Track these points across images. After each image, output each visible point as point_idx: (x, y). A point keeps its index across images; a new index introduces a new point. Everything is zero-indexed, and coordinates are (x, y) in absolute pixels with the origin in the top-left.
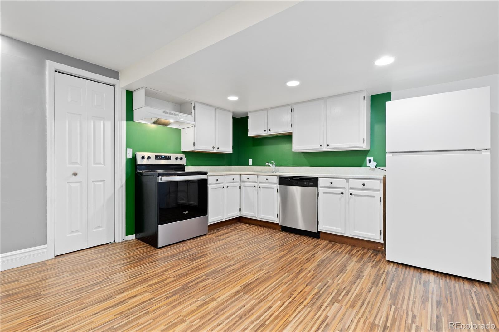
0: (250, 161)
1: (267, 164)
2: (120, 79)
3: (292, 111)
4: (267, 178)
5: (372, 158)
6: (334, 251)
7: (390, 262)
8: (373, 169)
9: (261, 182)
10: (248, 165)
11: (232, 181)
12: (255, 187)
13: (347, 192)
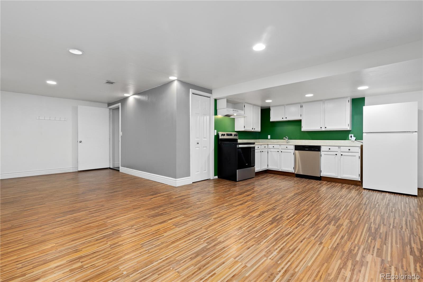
0: (269, 137)
1: (284, 138)
2: (212, 93)
3: (302, 107)
4: (287, 147)
5: (353, 135)
6: (332, 185)
7: (365, 189)
8: (353, 141)
9: (282, 149)
10: (267, 139)
11: (264, 148)
12: (278, 152)
13: (339, 154)
